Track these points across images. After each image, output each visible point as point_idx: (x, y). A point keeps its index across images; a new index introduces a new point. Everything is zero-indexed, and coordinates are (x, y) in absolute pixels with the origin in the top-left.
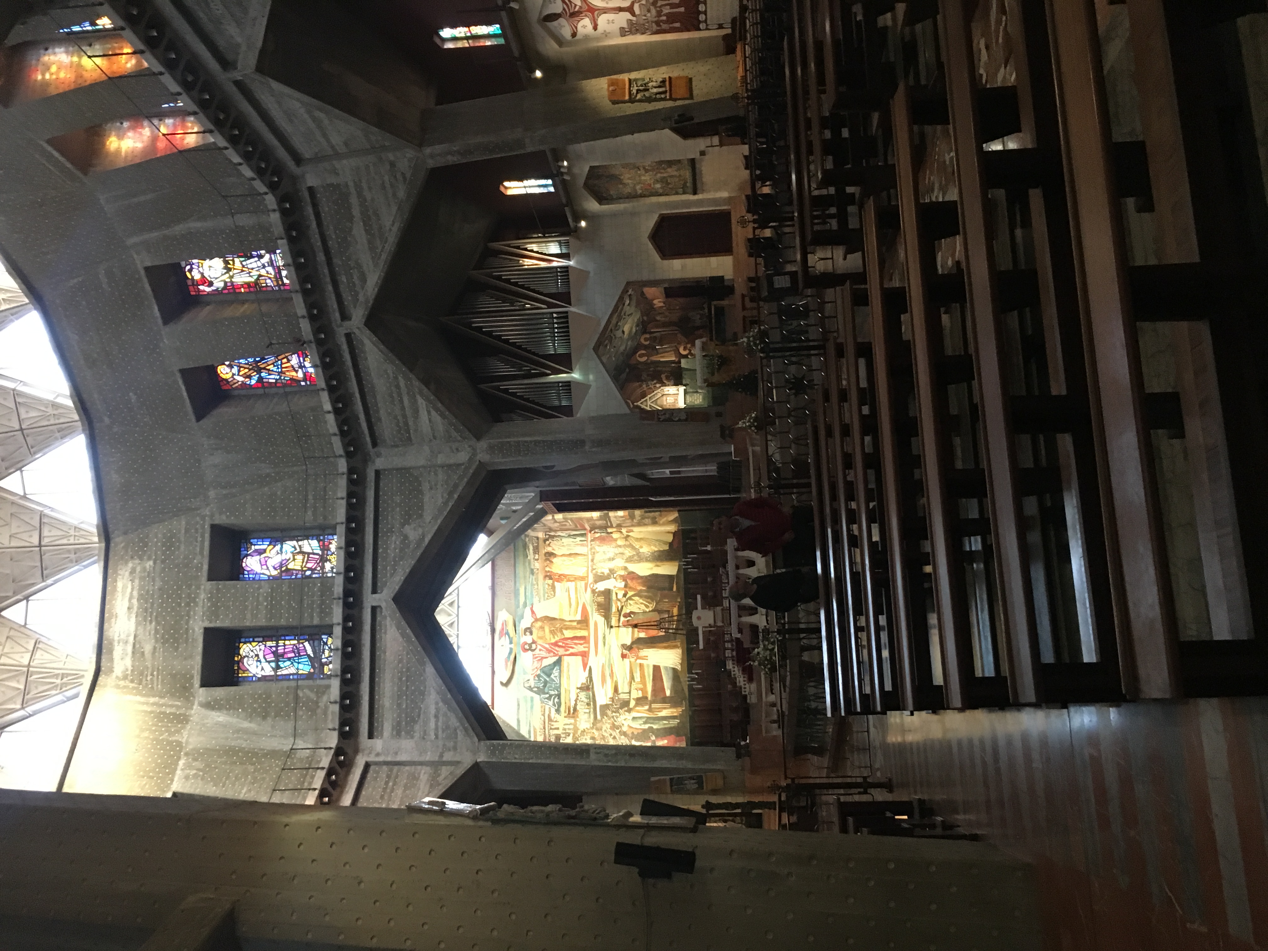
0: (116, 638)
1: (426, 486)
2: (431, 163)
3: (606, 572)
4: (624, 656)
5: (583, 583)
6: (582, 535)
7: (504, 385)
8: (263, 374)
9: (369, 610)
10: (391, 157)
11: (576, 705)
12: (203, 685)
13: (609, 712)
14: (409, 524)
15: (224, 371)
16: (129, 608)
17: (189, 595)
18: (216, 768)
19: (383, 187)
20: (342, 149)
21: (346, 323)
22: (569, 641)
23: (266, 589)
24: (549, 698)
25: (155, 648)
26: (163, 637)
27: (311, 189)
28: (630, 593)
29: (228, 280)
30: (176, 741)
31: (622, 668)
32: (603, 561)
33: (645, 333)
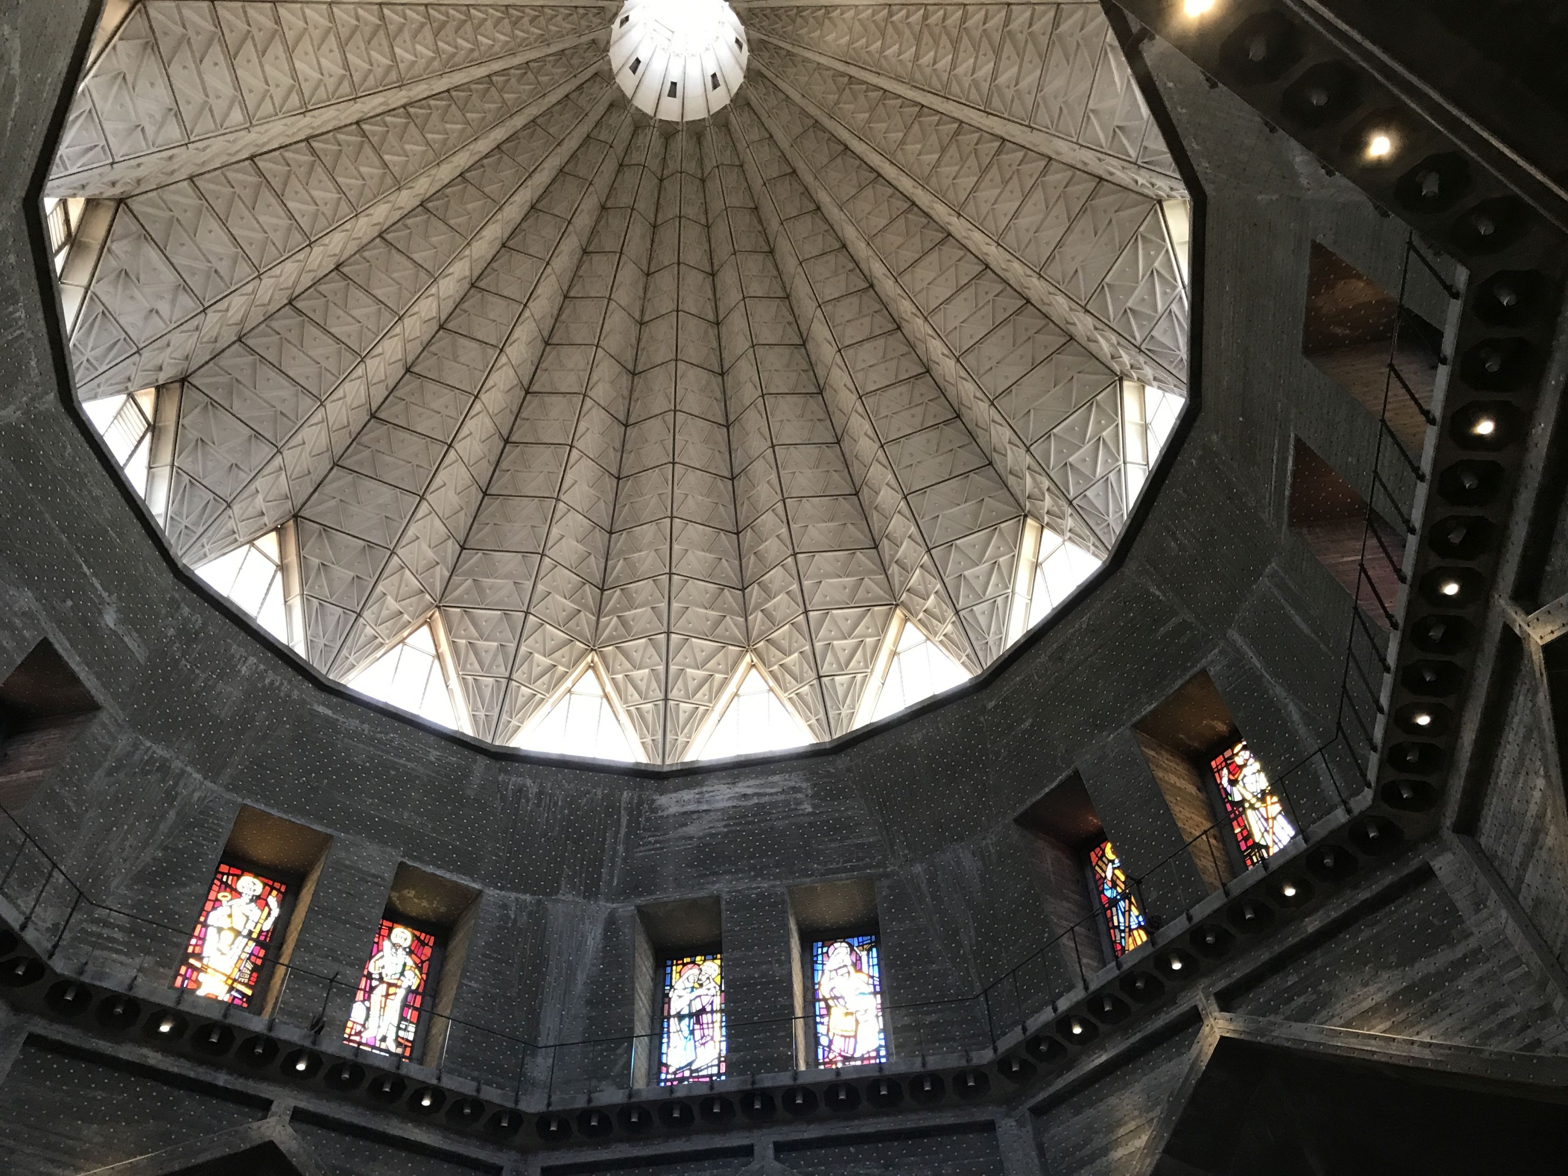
0: (705, 789)
8: (1122, 904)
9: (748, 1143)
12: (638, 908)
16: (745, 795)
17: (763, 867)
18: (517, 943)
25: (691, 838)
26: (705, 845)
27: (1427, 870)
29: (1247, 805)
30: (558, 888)
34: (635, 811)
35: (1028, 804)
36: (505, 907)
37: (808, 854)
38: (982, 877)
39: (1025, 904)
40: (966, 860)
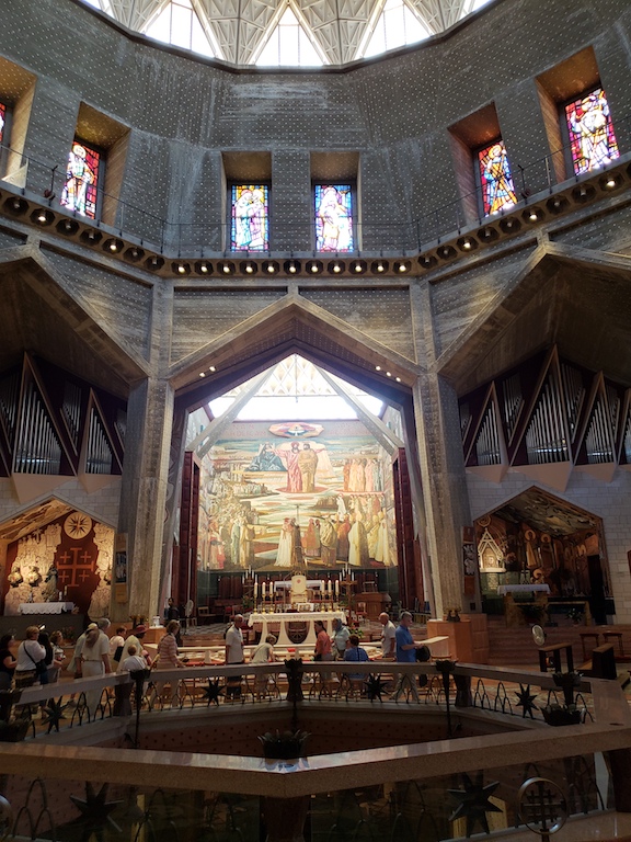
0: (263, 84)
1: (394, 330)
3: (352, 507)
4: (286, 520)
5: (343, 488)
6: (380, 487)
7: (495, 404)
8: (494, 184)
9: (285, 285)
11: (252, 483)
14: (360, 317)
15: (496, 150)
16: (287, 92)
17: (297, 139)
18: (153, 164)
21: (547, 237)
22: (299, 477)
23: (304, 199)
24: (257, 463)
25: (254, 115)
26: (263, 120)
28: (334, 525)
29: (583, 134)
30: (175, 134)
31: (277, 518)
32: (360, 504)
33: (552, 538)
34: (220, 92)
35: (459, 119)
36: (144, 141)
37: (323, 134)
38: (422, 159)
39: (445, 177)
40: (414, 148)
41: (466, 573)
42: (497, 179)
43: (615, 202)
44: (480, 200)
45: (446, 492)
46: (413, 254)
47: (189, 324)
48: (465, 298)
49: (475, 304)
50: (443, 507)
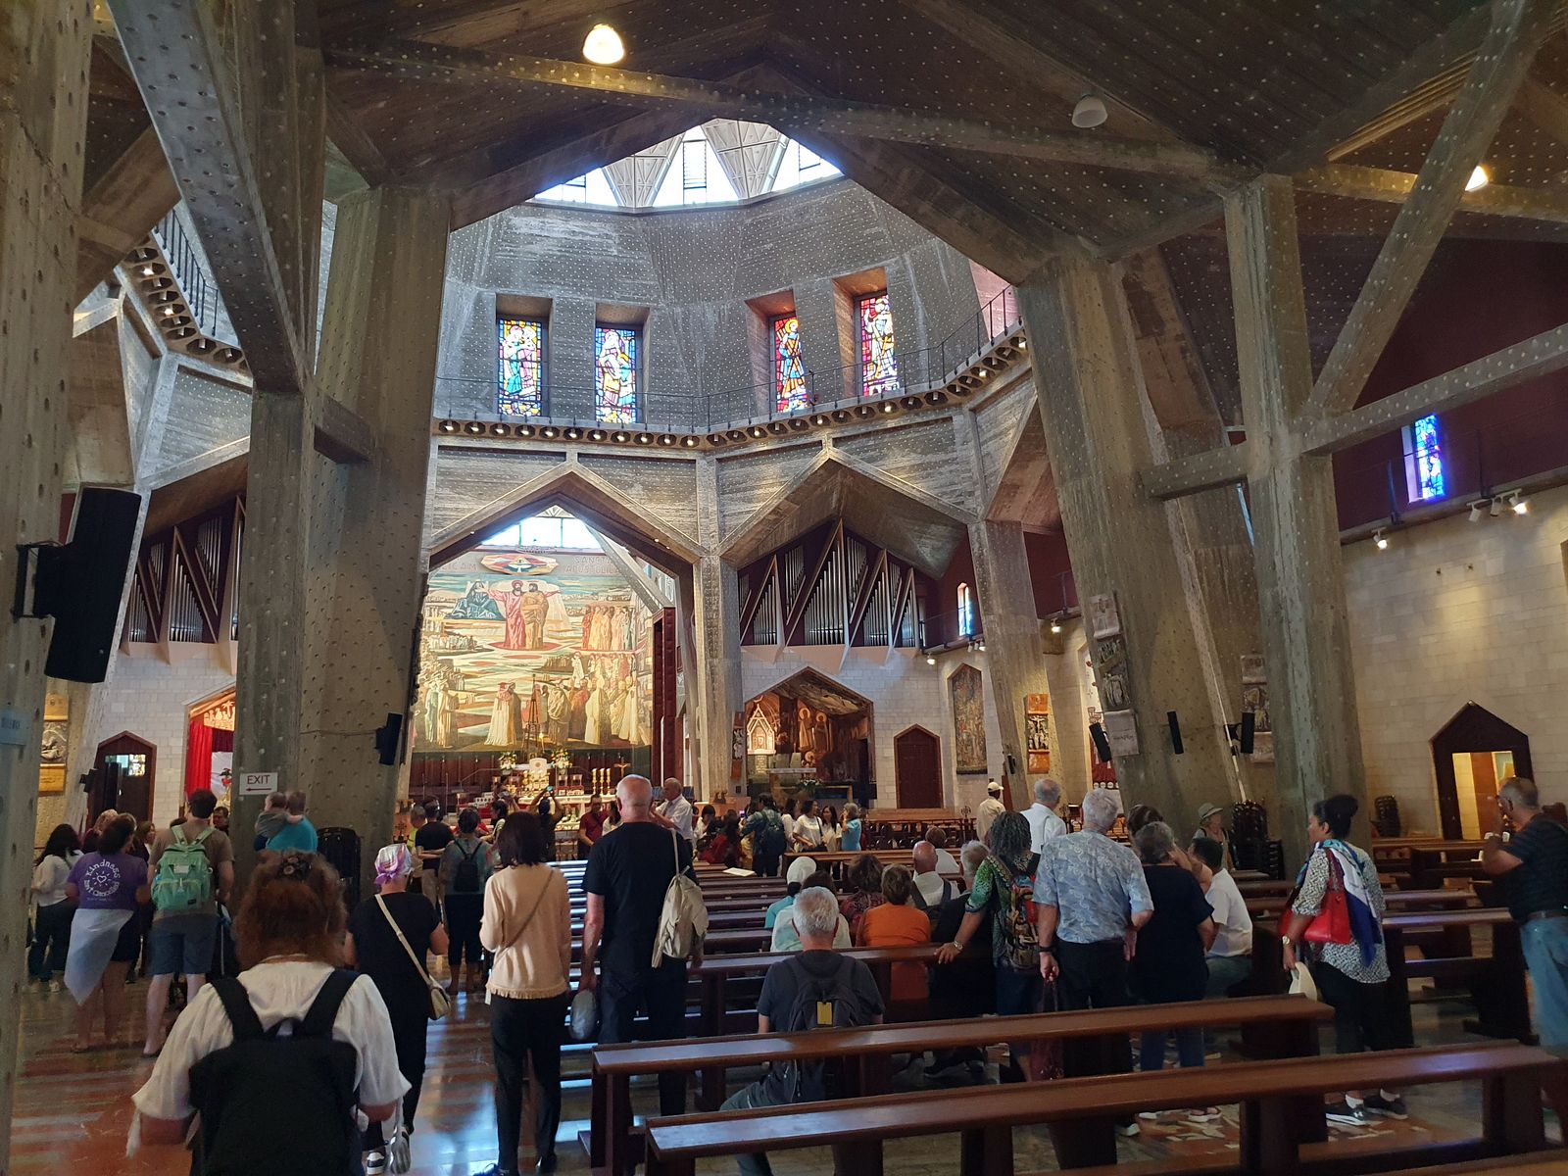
1: (678, 505)
2: (972, 529)
3: (592, 670)
4: (502, 685)
5: (581, 645)
6: (630, 645)
7: (776, 579)
8: (788, 361)
9: (563, 451)
10: (977, 493)
11: (455, 635)
12: (498, 295)
13: (444, 669)
14: (643, 490)
15: (793, 324)
16: (573, 232)
17: (582, 286)
19: (952, 484)
20: (985, 449)
21: (831, 442)
22: (521, 629)
23: (587, 355)
24: (462, 607)
25: (535, 254)
26: (545, 261)
27: (950, 419)
28: (567, 693)
29: (874, 336)
32: (603, 667)
33: (828, 716)
34: (498, 225)
35: (756, 296)
37: (611, 284)
38: (716, 326)
39: (739, 352)
40: (709, 313)
41: (734, 757)
42: (791, 357)
43: (891, 424)
44: (773, 377)
45: (721, 678)
46: (701, 431)
47: (453, 486)
48: (750, 483)
49: (761, 491)
50: (716, 692)
